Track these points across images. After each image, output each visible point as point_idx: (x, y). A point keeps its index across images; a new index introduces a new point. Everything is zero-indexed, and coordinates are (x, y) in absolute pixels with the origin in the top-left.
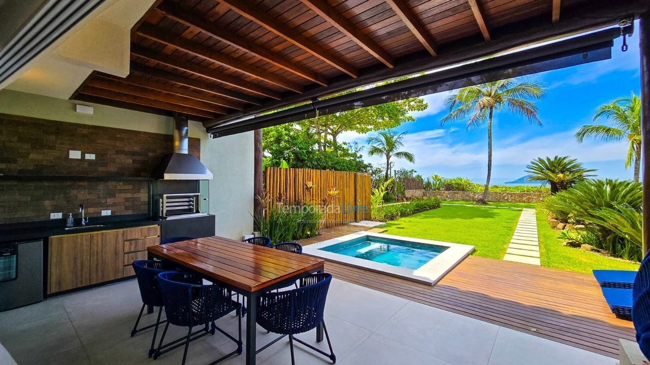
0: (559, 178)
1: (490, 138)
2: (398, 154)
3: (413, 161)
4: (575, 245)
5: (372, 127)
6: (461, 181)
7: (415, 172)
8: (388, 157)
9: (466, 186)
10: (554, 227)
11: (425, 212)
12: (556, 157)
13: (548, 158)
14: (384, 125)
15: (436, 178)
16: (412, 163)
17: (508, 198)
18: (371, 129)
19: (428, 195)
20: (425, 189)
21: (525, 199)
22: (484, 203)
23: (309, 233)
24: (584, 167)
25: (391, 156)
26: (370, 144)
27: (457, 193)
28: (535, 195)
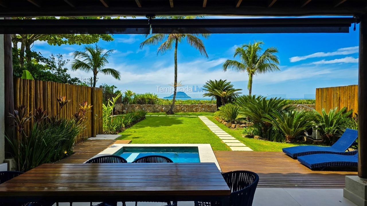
0: (224, 94)
1: (176, 63)
2: (105, 71)
3: (119, 78)
4: (250, 136)
5: (67, 40)
6: (151, 96)
7: (116, 87)
8: (95, 73)
9: (155, 100)
10: (230, 127)
11: (139, 123)
12: (220, 80)
13: (216, 80)
14: (81, 40)
15: (129, 93)
16: (117, 80)
17: (184, 109)
18: (66, 42)
19: (126, 109)
20: (123, 102)
21: (194, 109)
22: (172, 113)
23: (66, 152)
24: (234, 87)
25: (98, 72)
26: (76, 58)
27: (150, 106)
28: (200, 106)
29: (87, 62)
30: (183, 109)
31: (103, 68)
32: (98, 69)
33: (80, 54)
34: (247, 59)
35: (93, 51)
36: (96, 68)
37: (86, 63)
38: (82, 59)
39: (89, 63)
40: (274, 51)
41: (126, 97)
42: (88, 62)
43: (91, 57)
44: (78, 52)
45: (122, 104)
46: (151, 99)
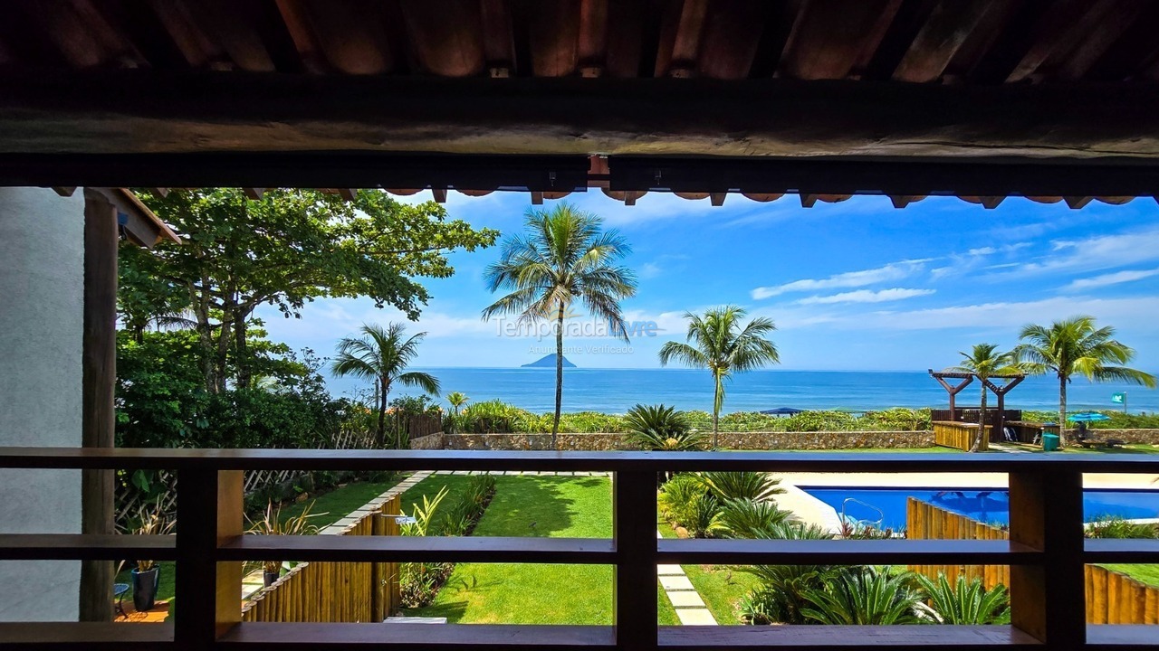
2: (406, 378)
8: (385, 381)
9: (512, 419)
15: (457, 400)
19: (450, 443)
20: (444, 430)
25: (390, 381)
26: (347, 350)
27: (501, 437)
28: (609, 437)
29: (369, 360)
30: (572, 443)
31: (401, 371)
32: (391, 375)
33: (352, 344)
34: (710, 343)
35: (381, 337)
36: (387, 374)
37: (367, 362)
38: (358, 355)
39: (372, 363)
40: (768, 327)
41: (450, 416)
42: (372, 361)
43: (377, 348)
44: (348, 340)
45: (442, 434)
46: (502, 419)
